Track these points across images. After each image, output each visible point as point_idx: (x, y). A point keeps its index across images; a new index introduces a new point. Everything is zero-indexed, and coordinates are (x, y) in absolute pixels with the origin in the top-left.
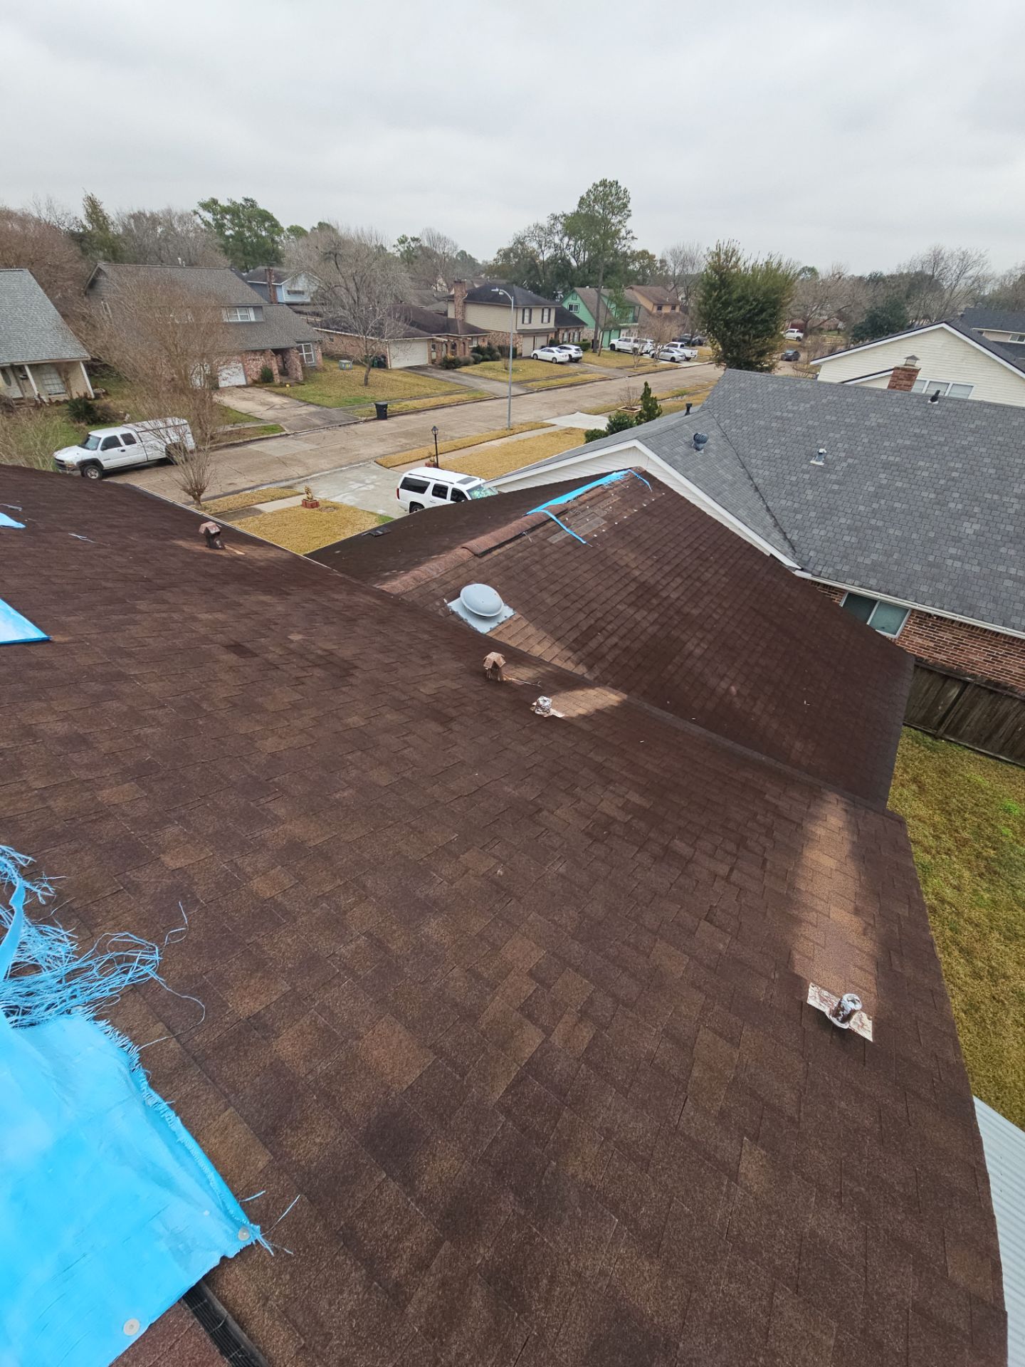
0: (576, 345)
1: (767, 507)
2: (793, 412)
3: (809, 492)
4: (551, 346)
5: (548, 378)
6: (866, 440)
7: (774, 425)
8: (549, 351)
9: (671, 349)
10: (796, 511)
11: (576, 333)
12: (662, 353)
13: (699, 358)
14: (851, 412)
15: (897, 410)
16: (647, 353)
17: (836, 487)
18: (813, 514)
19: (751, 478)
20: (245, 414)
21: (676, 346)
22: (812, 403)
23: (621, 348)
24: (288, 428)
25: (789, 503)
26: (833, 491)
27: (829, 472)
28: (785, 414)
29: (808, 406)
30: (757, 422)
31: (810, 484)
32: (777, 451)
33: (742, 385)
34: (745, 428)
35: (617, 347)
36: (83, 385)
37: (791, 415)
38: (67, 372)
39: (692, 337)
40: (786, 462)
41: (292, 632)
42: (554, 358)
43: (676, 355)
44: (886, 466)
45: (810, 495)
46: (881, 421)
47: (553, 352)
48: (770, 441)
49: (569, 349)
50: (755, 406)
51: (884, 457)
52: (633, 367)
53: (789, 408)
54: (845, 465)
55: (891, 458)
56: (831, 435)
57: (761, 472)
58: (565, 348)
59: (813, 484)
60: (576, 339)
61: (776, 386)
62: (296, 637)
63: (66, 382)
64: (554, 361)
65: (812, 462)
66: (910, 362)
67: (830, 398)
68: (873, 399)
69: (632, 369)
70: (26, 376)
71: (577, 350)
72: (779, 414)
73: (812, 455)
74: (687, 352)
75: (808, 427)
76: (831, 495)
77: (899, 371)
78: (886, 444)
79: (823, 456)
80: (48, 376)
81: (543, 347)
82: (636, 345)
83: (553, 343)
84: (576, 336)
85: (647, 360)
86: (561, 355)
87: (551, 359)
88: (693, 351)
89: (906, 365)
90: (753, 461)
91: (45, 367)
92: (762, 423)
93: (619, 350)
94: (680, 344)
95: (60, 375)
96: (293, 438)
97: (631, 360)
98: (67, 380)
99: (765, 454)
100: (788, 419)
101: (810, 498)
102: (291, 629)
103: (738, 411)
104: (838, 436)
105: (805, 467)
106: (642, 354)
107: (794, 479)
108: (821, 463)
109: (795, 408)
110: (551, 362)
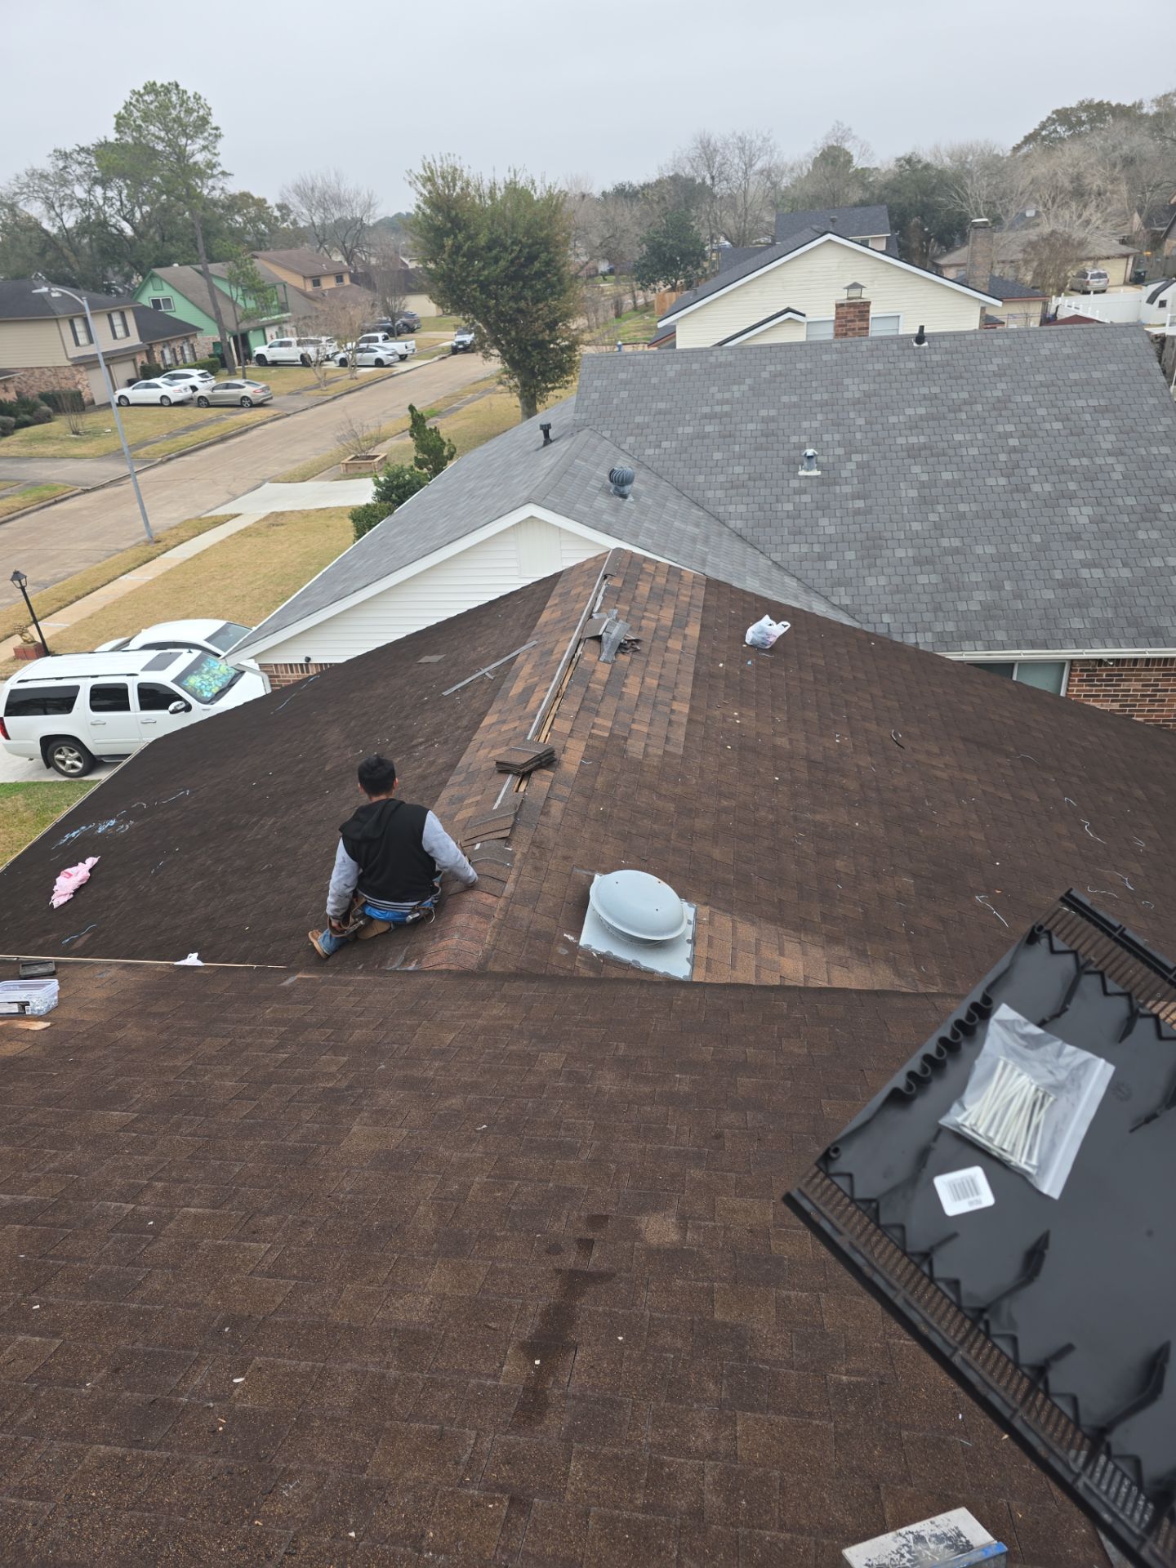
1: (775, 563)
2: (727, 402)
3: (824, 522)
6: (861, 421)
7: (708, 429)
9: (371, 346)
10: (823, 558)
11: (185, 347)
14: (814, 384)
15: (879, 366)
17: (860, 504)
18: (850, 555)
19: (723, 523)
22: (748, 381)
25: (805, 549)
26: (857, 512)
27: (836, 484)
28: (718, 409)
29: (744, 388)
30: (680, 430)
31: (818, 508)
32: (738, 470)
33: (622, 376)
34: (665, 444)
37: (726, 408)
40: (761, 484)
44: (913, 452)
45: (827, 526)
46: (865, 387)
48: (717, 456)
50: (662, 405)
51: (901, 441)
53: (719, 396)
54: (851, 466)
55: (913, 440)
56: (805, 424)
57: (731, 508)
59: (823, 508)
61: (677, 367)
65: (802, 473)
66: (855, 293)
67: (772, 368)
68: (835, 357)
72: (706, 410)
73: (794, 464)
75: (764, 420)
76: (860, 519)
77: (845, 309)
78: (893, 419)
79: (814, 460)
89: (849, 299)
90: (710, 494)
92: (689, 430)
99: (722, 478)
100: (727, 414)
101: (831, 530)
103: (639, 419)
104: (816, 424)
105: (795, 483)
107: (789, 507)
108: (816, 473)
109: (727, 395)
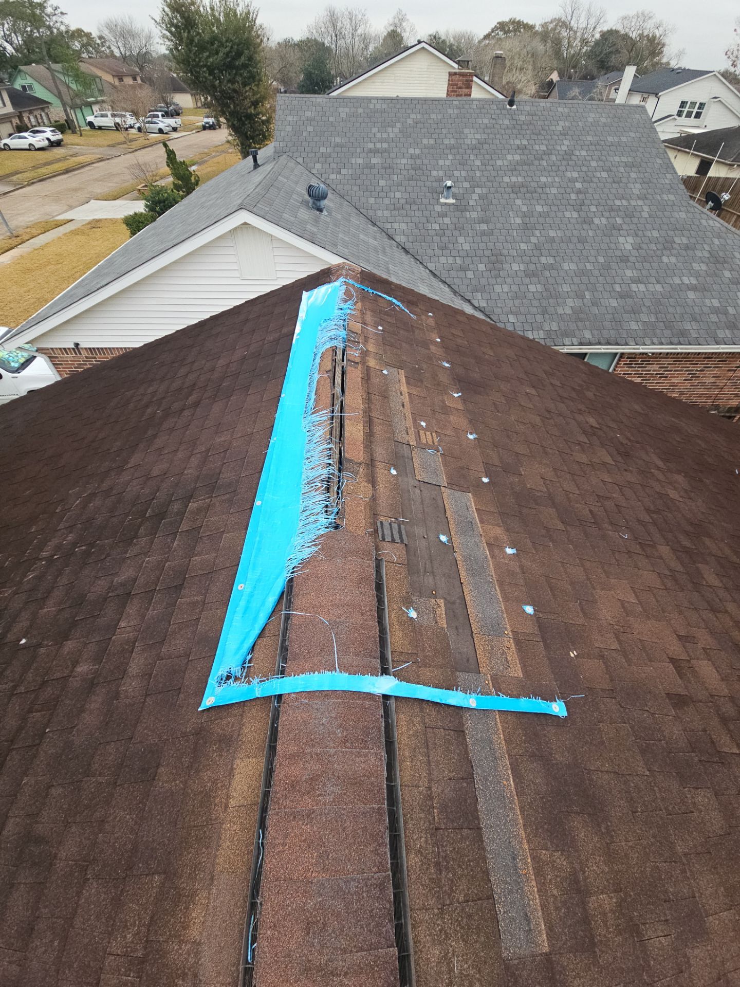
0: (50, 127)
2: (385, 140)
3: (461, 239)
4: (20, 132)
5: (35, 168)
6: (478, 163)
7: (374, 161)
8: (20, 138)
9: (154, 120)
10: (463, 268)
11: (43, 114)
12: (147, 125)
13: (186, 127)
14: (442, 132)
15: (486, 121)
16: (131, 127)
17: (484, 227)
19: (391, 238)
21: (157, 116)
22: (399, 125)
23: (101, 124)
25: (450, 260)
26: (484, 233)
27: (466, 211)
28: (378, 145)
29: (396, 130)
30: (354, 161)
31: (456, 230)
32: (398, 195)
33: (308, 114)
34: (344, 172)
35: (96, 124)
37: (385, 145)
39: (168, 108)
40: (414, 207)
42: (30, 145)
43: (161, 125)
44: (515, 189)
45: (464, 243)
46: (478, 136)
47: (25, 138)
48: (382, 183)
49: (44, 132)
50: (339, 140)
51: (507, 179)
52: (125, 143)
53: (379, 135)
54: (475, 197)
55: (514, 179)
56: (441, 162)
57: (396, 226)
58: (38, 132)
59: (459, 229)
60: (46, 121)
61: (347, 110)
64: (31, 148)
65: (442, 200)
67: (412, 117)
68: (455, 111)
69: (125, 146)
71: (51, 131)
72: (371, 146)
73: (438, 192)
74: (171, 122)
75: (412, 157)
76: (485, 239)
77: (457, 77)
78: (499, 163)
79: (449, 191)
81: (10, 135)
82: (118, 120)
83: (21, 128)
84: (44, 118)
85: (135, 134)
86: (39, 140)
87: (27, 147)
88: (177, 120)
90: (379, 213)
92: (360, 161)
93: (100, 128)
94: (160, 114)
97: (120, 136)
99: (387, 201)
100: (385, 150)
101: (466, 247)
103: (323, 150)
104: (448, 163)
105: (438, 209)
106: (126, 129)
107: (436, 227)
108: (453, 201)
109: (385, 135)
110: (29, 150)
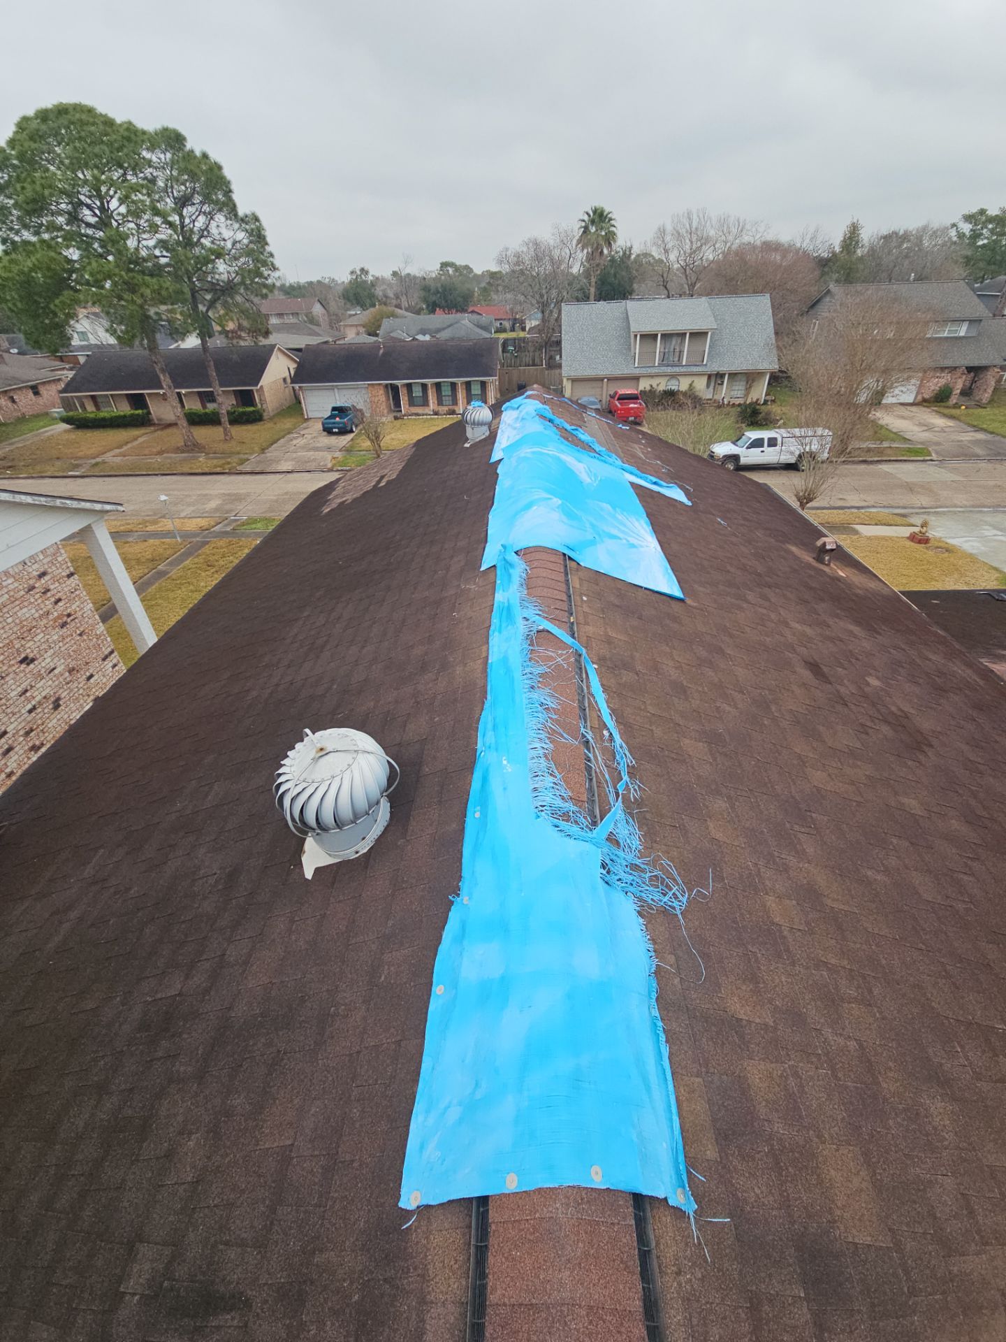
20: (895, 433)
24: (937, 453)
36: (760, 392)
38: (753, 381)
41: (871, 674)
62: (874, 682)
63: (748, 390)
70: (723, 382)
80: (738, 383)
91: (739, 376)
95: (747, 383)
96: (936, 465)
98: (750, 387)
102: (872, 671)
